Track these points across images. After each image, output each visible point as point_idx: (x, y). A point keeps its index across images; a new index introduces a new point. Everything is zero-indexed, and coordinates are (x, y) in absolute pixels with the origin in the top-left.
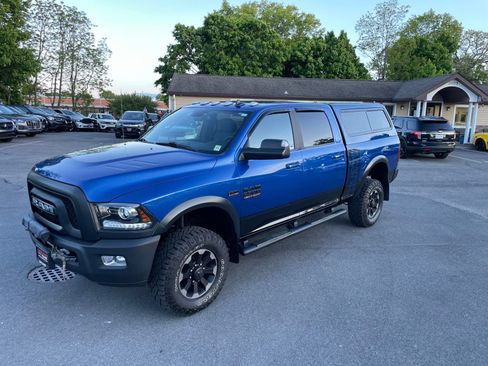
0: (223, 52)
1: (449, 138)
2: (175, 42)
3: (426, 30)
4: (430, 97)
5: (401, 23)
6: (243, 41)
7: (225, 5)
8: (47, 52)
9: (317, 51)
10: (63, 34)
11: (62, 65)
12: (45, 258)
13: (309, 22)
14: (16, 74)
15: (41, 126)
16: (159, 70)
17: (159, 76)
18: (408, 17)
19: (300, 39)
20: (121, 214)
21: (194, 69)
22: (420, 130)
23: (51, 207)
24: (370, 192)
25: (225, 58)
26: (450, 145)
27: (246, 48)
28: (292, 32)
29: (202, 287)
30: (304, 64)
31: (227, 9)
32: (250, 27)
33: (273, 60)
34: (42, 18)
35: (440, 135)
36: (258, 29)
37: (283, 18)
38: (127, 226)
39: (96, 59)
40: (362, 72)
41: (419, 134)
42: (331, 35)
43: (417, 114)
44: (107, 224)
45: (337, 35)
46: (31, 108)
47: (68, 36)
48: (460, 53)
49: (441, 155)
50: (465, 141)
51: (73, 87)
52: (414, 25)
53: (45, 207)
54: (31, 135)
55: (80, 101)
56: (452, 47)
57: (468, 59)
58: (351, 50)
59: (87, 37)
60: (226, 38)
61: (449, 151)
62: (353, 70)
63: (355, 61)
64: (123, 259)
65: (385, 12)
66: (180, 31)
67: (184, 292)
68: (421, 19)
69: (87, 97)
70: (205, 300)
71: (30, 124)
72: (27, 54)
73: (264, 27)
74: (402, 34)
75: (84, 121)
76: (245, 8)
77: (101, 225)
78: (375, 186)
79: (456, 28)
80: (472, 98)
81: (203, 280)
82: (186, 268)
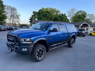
0: (42, 16)
1: (85, 33)
2: (33, 14)
3: (80, 14)
4: (81, 25)
5: (75, 12)
6: (46, 14)
7: (43, 8)
8: (8, 15)
9: (60, 17)
10: (11, 12)
11: (11, 18)
12: (10, 50)
13: (58, 11)
14: (2, 19)
15: (7, 29)
16: (30, 19)
17: (30, 20)
18: (77, 11)
19: (57, 15)
20: (26, 40)
21: (37, 19)
22: (80, 31)
23: (12, 39)
24: (72, 41)
25: (43, 18)
26: (85, 34)
27: (47, 16)
28: (55, 13)
29: (41, 56)
30: (57, 19)
31: (43, 9)
32: (48, 12)
33: (52, 18)
34: (8, 9)
35: (84, 32)
36: (49, 12)
37: (53, 11)
38: (27, 43)
39: (18, 17)
40: (68, 21)
41: (80, 32)
42: (62, 14)
43: (79, 28)
44: (24, 42)
45: (64, 14)
46: (5, 26)
47: (12, 13)
48: (86, 18)
49: (84, 36)
50: (88, 34)
51: (13, 22)
52: (78, 13)
53: (11, 39)
54: (4, 30)
55: (14, 25)
56: (85, 17)
57: (88, 19)
58: (66, 17)
59: (16, 13)
60: (43, 14)
61: (85, 35)
62: (67, 20)
63: (67, 19)
64: (26, 49)
65: (72, 10)
66: (34, 12)
67: (38, 57)
68: (79, 12)
69: (16, 24)
70: (41, 59)
71: (4, 28)
72: (4, 15)
73: (50, 12)
74: (75, 14)
75: (15, 28)
76: (46, 9)
77: (22, 42)
78: (73, 39)
79: (86, 13)
80: (89, 26)
81: (41, 55)
82: (38, 52)
